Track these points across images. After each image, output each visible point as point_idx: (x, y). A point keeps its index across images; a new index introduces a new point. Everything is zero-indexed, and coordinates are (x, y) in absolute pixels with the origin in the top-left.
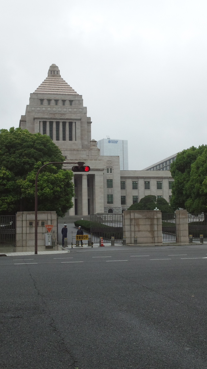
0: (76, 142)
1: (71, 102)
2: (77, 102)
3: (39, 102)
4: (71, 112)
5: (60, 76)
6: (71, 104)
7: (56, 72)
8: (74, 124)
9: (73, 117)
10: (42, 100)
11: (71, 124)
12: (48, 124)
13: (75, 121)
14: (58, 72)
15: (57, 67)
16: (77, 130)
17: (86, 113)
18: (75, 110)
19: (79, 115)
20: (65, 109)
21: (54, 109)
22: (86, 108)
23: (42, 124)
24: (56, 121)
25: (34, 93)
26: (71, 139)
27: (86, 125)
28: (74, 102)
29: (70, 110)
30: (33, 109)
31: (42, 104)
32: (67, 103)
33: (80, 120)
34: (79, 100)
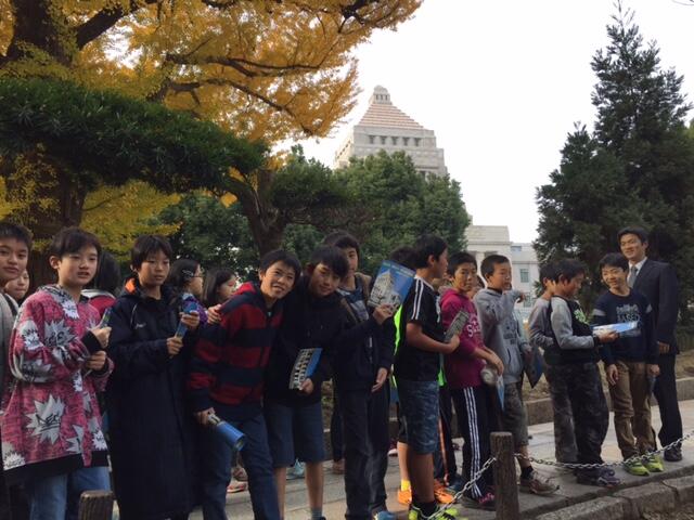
1: (417, 140)
2: (428, 142)
3: (369, 139)
5: (392, 103)
6: (417, 145)
7: (384, 97)
9: (426, 162)
10: (372, 138)
14: (387, 97)
15: (385, 89)
17: (443, 160)
22: (442, 150)
25: (359, 126)
28: (421, 141)
29: (418, 152)
31: (372, 142)
32: (411, 142)
34: (430, 139)
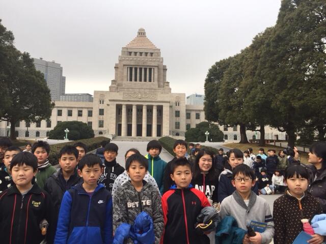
0: (154, 83)
1: (152, 54)
2: (156, 54)
3: (128, 53)
4: (151, 61)
5: (146, 36)
6: (152, 56)
8: (153, 70)
9: (153, 64)
10: (130, 53)
11: (150, 70)
12: (133, 69)
13: (153, 67)
14: (144, 33)
15: (144, 30)
16: (155, 75)
17: (162, 62)
18: (154, 60)
19: (157, 63)
20: (147, 59)
21: (139, 59)
22: (162, 58)
23: (129, 69)
24: (139, 67)
25: (125, 48)
26: (150, 80)
27: (162, 71)
28: (154, 55)
29: (151, 59)
30: (123, 58)
31: (130, 55)
32: (149, 54)
33: (158, 67)
34: (158, 53)
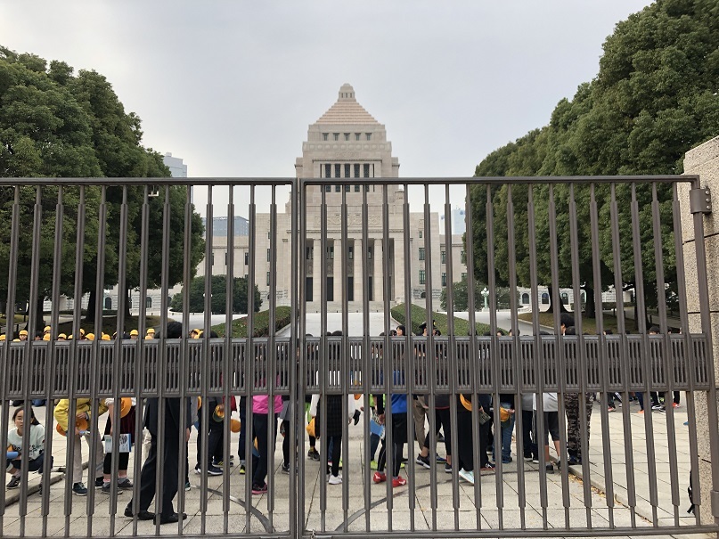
0: (375, 193)
1: (368, 134)
3: (322, 137)
4: (367, 150)
5: (355, 100)
6: (368, 139)
7: (349, 95)
8: (371, 167)
9: (371, 156)
10: (326, 135)
11: (366, 167)
12: (333, 169)
13: (373, 162)
14: (352, 94)
15: (351, 88)
16: (376, 176)
17: (390, 151)
18: (374, 146)
19: (379, 153)
20: (358, 147)
21: (343, 146)
22: (390, 143)
23: (324, 168)
24: (345, 163)
25: (314, 125)
27: (390, 169)
28: (372, 136)
29: (366, 147)
30: (312, 147)
31: (325, 139)
32: (363, 136)
33: (381, 161)
34: (380, 133)
